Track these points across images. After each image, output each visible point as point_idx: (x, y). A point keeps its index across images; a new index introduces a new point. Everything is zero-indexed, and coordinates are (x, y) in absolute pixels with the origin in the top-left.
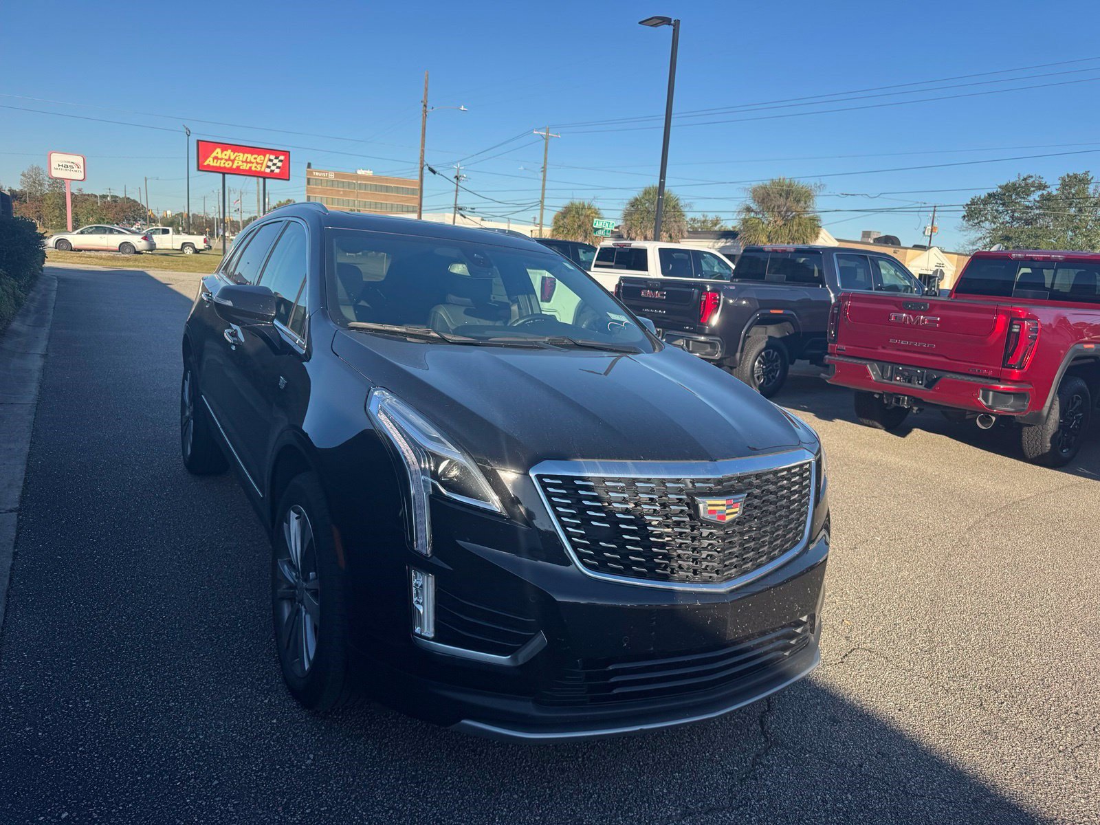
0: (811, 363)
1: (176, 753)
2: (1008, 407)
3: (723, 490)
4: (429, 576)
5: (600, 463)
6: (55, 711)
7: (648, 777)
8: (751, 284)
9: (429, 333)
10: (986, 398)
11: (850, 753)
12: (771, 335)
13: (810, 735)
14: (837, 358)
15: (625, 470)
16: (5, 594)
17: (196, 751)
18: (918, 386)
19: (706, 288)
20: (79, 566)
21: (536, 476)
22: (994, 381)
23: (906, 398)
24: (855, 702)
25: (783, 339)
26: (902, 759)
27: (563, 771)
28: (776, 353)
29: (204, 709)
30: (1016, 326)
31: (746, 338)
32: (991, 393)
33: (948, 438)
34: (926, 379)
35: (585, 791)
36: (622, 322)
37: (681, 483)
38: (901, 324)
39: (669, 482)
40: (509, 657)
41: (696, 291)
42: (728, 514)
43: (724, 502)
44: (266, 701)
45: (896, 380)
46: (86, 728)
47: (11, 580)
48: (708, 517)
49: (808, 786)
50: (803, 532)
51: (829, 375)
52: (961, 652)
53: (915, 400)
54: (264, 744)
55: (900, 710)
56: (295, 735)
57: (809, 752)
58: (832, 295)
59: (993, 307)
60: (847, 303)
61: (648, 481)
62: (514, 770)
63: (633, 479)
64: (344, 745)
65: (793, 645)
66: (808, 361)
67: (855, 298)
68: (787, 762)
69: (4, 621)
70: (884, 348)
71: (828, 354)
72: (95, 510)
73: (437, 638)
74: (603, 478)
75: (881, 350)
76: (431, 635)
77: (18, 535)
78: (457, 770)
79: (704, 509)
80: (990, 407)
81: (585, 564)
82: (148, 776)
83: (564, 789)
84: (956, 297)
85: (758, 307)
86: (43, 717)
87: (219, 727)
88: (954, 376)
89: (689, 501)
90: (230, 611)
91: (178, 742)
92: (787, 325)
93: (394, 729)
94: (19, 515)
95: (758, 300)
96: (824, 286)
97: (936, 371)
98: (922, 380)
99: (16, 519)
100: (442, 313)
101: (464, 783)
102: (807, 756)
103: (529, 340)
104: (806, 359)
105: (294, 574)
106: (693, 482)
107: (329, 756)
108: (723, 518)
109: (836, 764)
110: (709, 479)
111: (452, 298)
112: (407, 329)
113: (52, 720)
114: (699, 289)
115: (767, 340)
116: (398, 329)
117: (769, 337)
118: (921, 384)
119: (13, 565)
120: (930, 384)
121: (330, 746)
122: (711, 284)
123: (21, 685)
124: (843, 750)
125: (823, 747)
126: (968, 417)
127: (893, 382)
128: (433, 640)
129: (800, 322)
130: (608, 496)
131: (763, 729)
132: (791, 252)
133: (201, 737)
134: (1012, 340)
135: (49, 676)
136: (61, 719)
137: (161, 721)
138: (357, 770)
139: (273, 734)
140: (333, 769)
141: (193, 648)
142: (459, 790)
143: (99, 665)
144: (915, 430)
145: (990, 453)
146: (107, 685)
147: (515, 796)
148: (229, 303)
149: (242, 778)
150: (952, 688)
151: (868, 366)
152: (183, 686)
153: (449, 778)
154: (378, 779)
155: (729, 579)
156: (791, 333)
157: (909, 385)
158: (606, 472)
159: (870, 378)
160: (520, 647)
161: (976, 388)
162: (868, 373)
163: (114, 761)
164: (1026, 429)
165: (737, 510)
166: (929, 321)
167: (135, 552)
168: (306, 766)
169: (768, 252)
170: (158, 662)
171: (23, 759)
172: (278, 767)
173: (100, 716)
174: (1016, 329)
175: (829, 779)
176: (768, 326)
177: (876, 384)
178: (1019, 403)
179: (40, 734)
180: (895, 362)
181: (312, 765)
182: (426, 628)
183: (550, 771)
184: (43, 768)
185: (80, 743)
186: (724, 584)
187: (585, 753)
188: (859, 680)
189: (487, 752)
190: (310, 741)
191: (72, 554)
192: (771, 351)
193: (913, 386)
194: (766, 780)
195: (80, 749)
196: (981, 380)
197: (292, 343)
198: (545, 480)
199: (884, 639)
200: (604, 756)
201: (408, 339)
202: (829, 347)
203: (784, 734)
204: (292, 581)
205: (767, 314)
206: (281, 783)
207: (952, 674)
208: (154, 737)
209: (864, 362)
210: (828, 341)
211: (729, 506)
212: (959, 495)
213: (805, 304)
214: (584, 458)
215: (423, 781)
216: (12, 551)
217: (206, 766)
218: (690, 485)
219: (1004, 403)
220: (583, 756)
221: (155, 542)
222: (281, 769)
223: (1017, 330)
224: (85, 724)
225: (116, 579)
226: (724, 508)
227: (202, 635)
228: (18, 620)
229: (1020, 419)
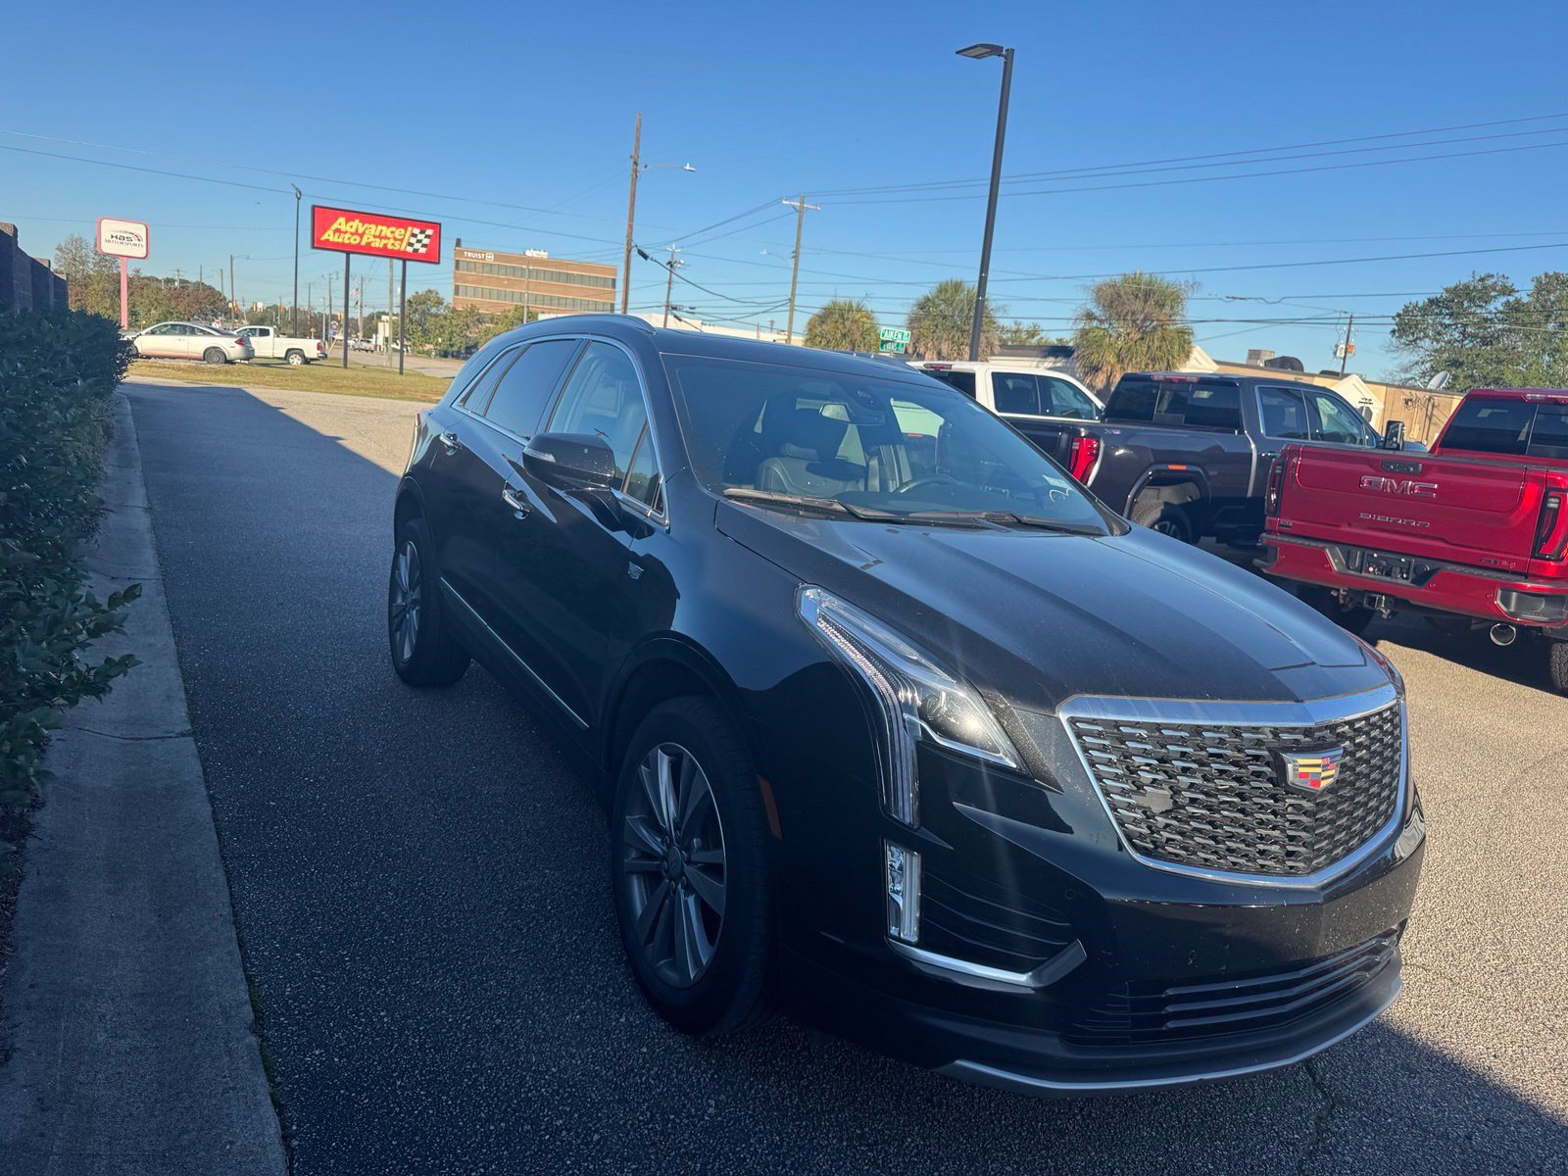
0: (1218, 542)
1: (528, 1092)
2: (1538, 615)
3: (1315, 742)
4: (913, 855)
5: (1154, 703)
6: (345, 1026)
7: (1180, 1146)
8: (1143, 428)
9: (831, 505)
10: (1506, 602)
11: (1448, 1119)
12: (1167, 500)
13: (1384, 1090)
14: (1279, 538)
15: (1190, 714)
16: (219, 855)
17: (554, 1090)
18: (1402, 581)
19: (1080, 432)
20: (303, 816)
21: (1068, 720)
22: (1518, 578)
23: (1384, 598)
24: (1429, 1043)
25: (1184, 506)
26: (1523, 1130)
27: (1062, 1133)
28: (1174, 527)
29: (544, 1029)
30: (1553, 500)
31: (1133, 504)
32: (1514, 594)
33: (1432, 656)
34: (1415, 571)
35: (1101, 1163)
36: (1064, 490)
37: (1260, 733)
38: (1380, 493)
39: (1245, 732)
40: (1030, 974)
41: (1065, 437)
42: (1324, 779)
43: (1319, 761)
44: (623, 1020)
45: (1369, 572)
46: (396, 1052)
47: (219, 835)
48: (1300, 783)
49: (1405, 1165)
50: (1394, 802)
51: (1267, 561)
52: (1552, 973)
53: (1398, 602)
54: (642, 1083)
55: (1495, 1056)
56: (679, 1072)
57: (1391, 1115)
58: (1253, 446)
59: (1517, 472)
60: (1295, 460)
61: (1216, 729)
62: (994, 1130)
63: (1198, 726)
64: (750, 1088)
65: (1379, 963)
66: (1214, 538)
67: (1307, 453)
68: (1364, 1129)
69: (231, 895)
70: (1350, 525)
71: (1265, 531)
72: (296, 736)
73: (924, 943)
74: (1158, 724)
75: (1346, 529)
76: (914, 939)
77: (204, 770)
78: (916, 1128)
79: (1294, 770)
80: (1512, 614)
81: (1134, 845)
82: (503, 1125)
83: (1071, 1159)
84: (1441, 454)
85: (1152, 460)
86: (331, 1036)
87: (573, 1056)
88: (1459, 569)
89: (1271, 760)
90: (529, 886)
91: (525, 1076)
92: (1190, 486)
93: (810, 1066)
94: (196, 741)
95: (1153, 450)
96: (1241, 432)
97: (1428, 561)
98: (1408, 573)
99: (194, 746)
100: (777, 468)
101: (932, 1148)
102: (1390, 1120)
103: (961, 516)
104: (1213, 536)
105: (659, 840)
106: (1275, 732)
107: (736, 1102)
108: (1316, 783)
109: (1434, 1134)
110: (1295, 729)
111: (792, 448)
112: (802, 499)
113: (345, 1039)
114: (1069, 434)
115: (1162, 507)
116: (790, 499)
117: (1166, 503)
118: (1407, 579)
119: (214, 812)
120: (1421, 578)
121: (732, 1089)
122: (1087, 427)
123: (286, 987)
124: (1437, 1114)
125: (1407, 1108)
126: (1473, 627)
127: (1364, 574)
128: (917, 945)
129: (1209, 483)
130: (1164, 750)
131: (1314, 1079)
132: (1192, 383)
133: (554, 1070)
134: (1548, 518)
135: (319, 975)
136: (358, 1039)
137: (491, 1045)
138: (781, 1124)
139: (650, 1069)
140: (747, 1122)
141: (498, 939)
142: (929, 1158)
143: (381, 962)
144: (1382, 642)
145: (1499, 680)
146: (401, 992)
147: (1009, 1169)
148: (550, 458)
149: (629, 1131)
150: (1557, 1026)
151: (1327, 551)
152: (503, 995)
153: (909, 1140)
154: (814, 1139)
155: (1316, 870)
156: (1194, 498)
157: (1388, 579)
158: (1164, 716)
159: (1330, 568)
160: (1044, 961)
161: (1492, 586)
162: (1327, 562)
163: (450, 1102)
164: (1557, 647)
165: (1332, 772)
166: (1420, 489)
167: (372, 798)
168: (709, 1115)
169: (1158, 382)
170: (458, 959)
171: (326, 1094)
172: (672, 1117)
173: (407, 1036)
174: (1553, 504)
175: (1431, 1155)
176: (1162, 488)
177: (1341, 578)
178: (1552, 609)
179: (336, 1060)
180: (1366, 545)
181: (716, 1115)
182: (907, 928)
183: (1044, 1132)
184: (358, 1110)
185: (395, 1075)
186: (1313, 876)
187: (1082, 1109)
188: (1423, 1012)
189: (947, 1103)
190: (702, 1079)
191: (288, 799)
192: (1168, 523)
193: (1394, 580)
194: (1344, 1155)
195: (399, 1083)
196: (1499, 575)
197: (642, 517)
198: (1080, 725)
199: (1438, 951)
200: (1109, 1113)
201: (801, 513)
202: (1267, 523)
203: (1347, 1087)
204: (659, 850)
205: (1164, 471)
206: (685, 1140)
207: (1550, 1006)
208: (491, 1068)
209: (1320, 545)
210: (1266, 513)
211: (1325, 767)
212: (1474, 739)
213: (1215, 457)
214: (1131, 695)
215: (876, 1143)
216: (205, 793)
217: (575, 1112)
218: (1271, 736)
219: (1532, 609)
220: (1080, 1112)
221: (394, 784)
222: (678, 1121)
223: (1556, 506)
224: (391, 1046)
225: (359, 837)
226: (1319, 770)
227: (505, 921)
228: (249, 893)
229: (1550, 632)
